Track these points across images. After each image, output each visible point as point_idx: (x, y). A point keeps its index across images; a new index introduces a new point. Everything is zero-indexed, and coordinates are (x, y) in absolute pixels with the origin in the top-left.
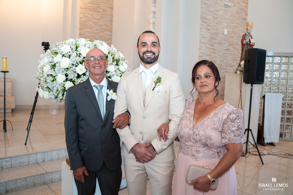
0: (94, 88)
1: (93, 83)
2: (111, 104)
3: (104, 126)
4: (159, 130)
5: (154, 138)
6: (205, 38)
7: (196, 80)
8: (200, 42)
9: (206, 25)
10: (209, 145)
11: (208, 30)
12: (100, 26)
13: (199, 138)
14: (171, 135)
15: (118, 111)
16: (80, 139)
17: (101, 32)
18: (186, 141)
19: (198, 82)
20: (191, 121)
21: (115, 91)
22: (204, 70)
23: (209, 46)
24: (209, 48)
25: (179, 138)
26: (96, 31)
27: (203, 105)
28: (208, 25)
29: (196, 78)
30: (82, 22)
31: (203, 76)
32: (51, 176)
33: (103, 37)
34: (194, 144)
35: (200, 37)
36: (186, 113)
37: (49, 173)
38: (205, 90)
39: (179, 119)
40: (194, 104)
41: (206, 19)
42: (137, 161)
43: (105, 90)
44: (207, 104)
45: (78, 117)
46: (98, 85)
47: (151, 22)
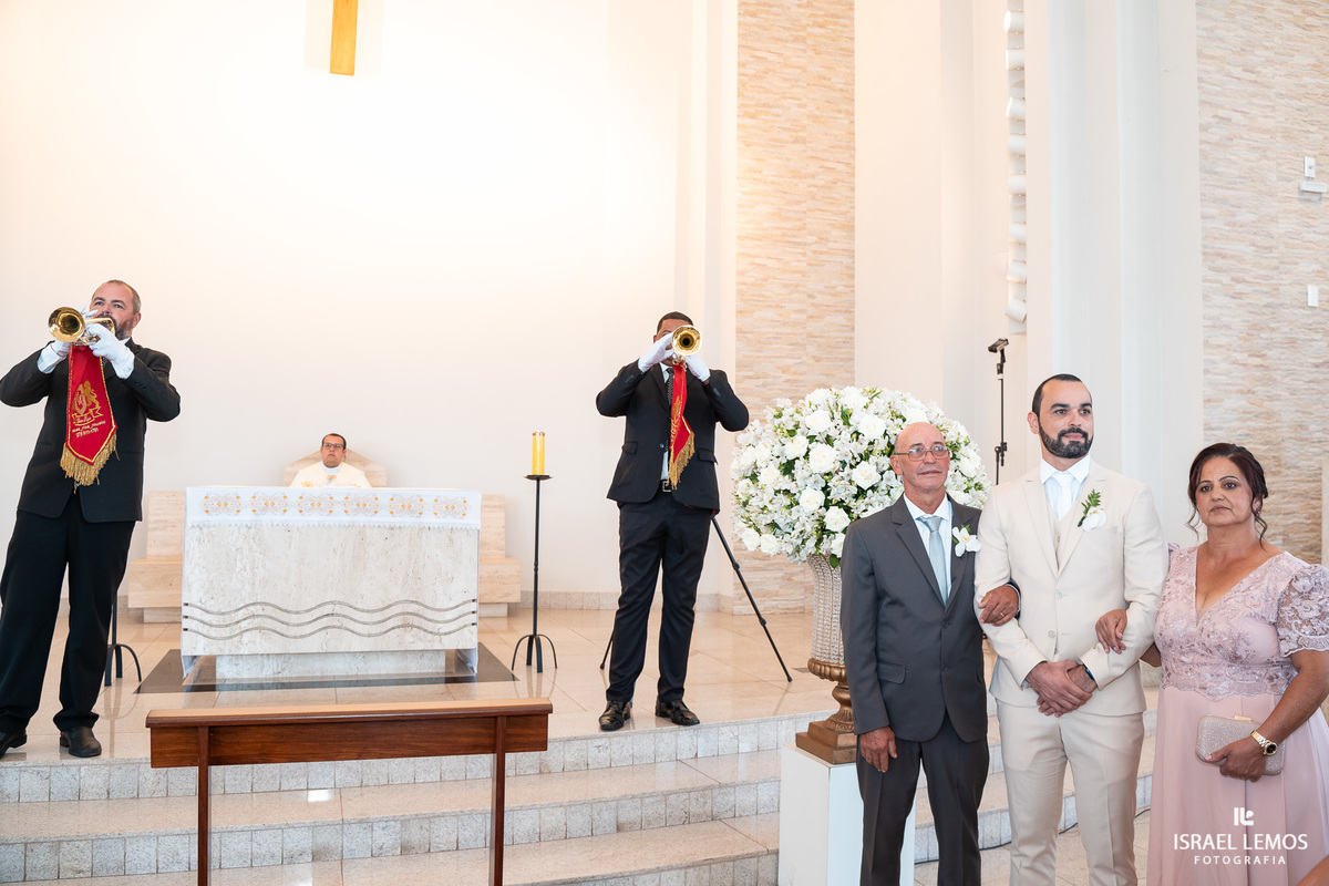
0: (918, 523)
1: (915, 511)
2: (964, 565)
3: (947, 621)
4: (1101, 626)
5: (1087, 650)
6: (1227, 327)
7: (1199, 495)
8: (1206, 343)
9: (1226, 279)
10: (1244, 656)
11: (1237, 296)
12: (810, 296)
13: (1216, 640)
14: (1134, 638)
15: (986, 581)
16: (882, 655)
17: (812, 317)
18: (1182, 654)
19: (1204, 499)
20: (1190, 603)
21: (973, 531)
22: (1219, 469)
23: (1242, 357)
24: (1244, 365)
25: (1160, 646)
26: (794, 316)
27: (1220, 560)
28: (1233, 279)
29: (1199, 488)
30: (744, 287)
31: (1217, 484)
32: (732, 798)
33: (821, 337)
34: (1203, 660)
35: (1204, 326)
36: (1175, 585)
37: (727, 786)
38: (1226, 518)
39: (1154, 597)
40: (1195, 560)
41: (1224, 257)
42: (1043, 710)
43: (946, 530)
44: (1232, 555)
45: (880, 596)
46: (930, 515)
47: (1009, 278)
